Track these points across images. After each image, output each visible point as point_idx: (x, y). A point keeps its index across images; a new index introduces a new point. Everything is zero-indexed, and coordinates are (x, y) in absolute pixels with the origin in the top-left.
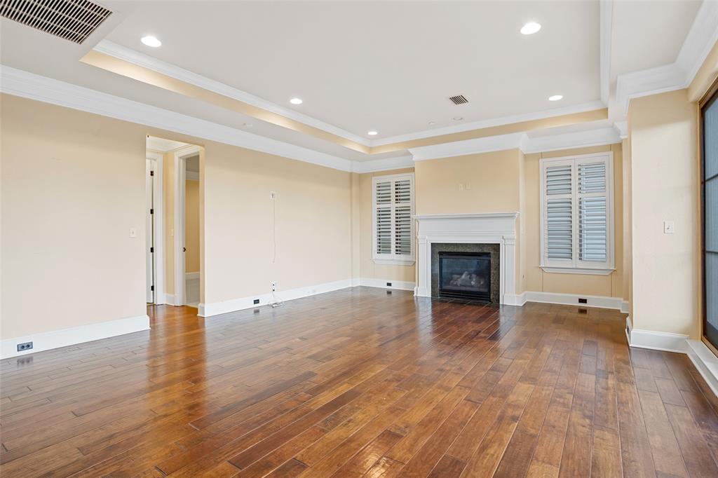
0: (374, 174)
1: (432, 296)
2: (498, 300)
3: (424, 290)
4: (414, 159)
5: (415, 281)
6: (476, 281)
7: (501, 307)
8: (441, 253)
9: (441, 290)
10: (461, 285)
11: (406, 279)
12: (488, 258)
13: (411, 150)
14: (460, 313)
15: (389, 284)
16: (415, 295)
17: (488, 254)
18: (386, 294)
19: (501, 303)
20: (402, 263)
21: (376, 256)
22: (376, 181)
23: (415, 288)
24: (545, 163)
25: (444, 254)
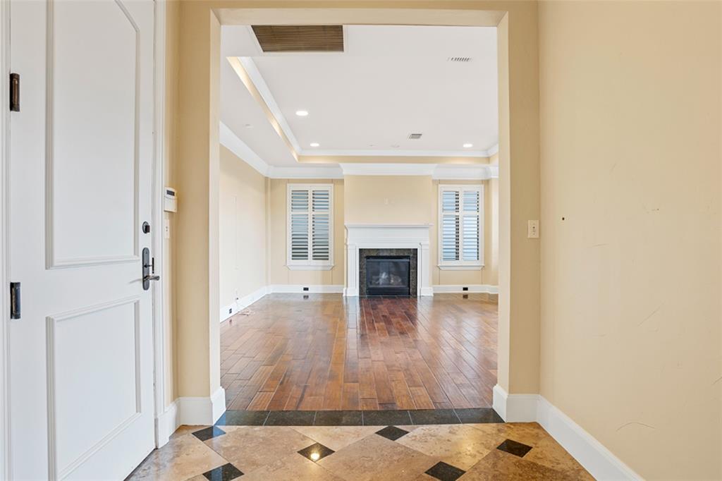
0: (289, 181)
1: (360, 294)
2: (416, 293)
3: (352, 290)
4: (344, 173)
5: (343, 284)
6: (395, 280)
7: (418, 298)
8: (368, 257)
9: (368, 289)
10: (383, 284)
11: (323, 283)
12: (408, 260)
13: (342, 165)
14: (384, 306)
15: (306, 289)
16: (344, 295)
17: (408, 257)
18: (302, 297)
19: (418, 294)
20: (320, 268)
21: (291, 262)
22: (292, 187)
23: (345, 289)
24: (442, 187)
25: (369, 258)
